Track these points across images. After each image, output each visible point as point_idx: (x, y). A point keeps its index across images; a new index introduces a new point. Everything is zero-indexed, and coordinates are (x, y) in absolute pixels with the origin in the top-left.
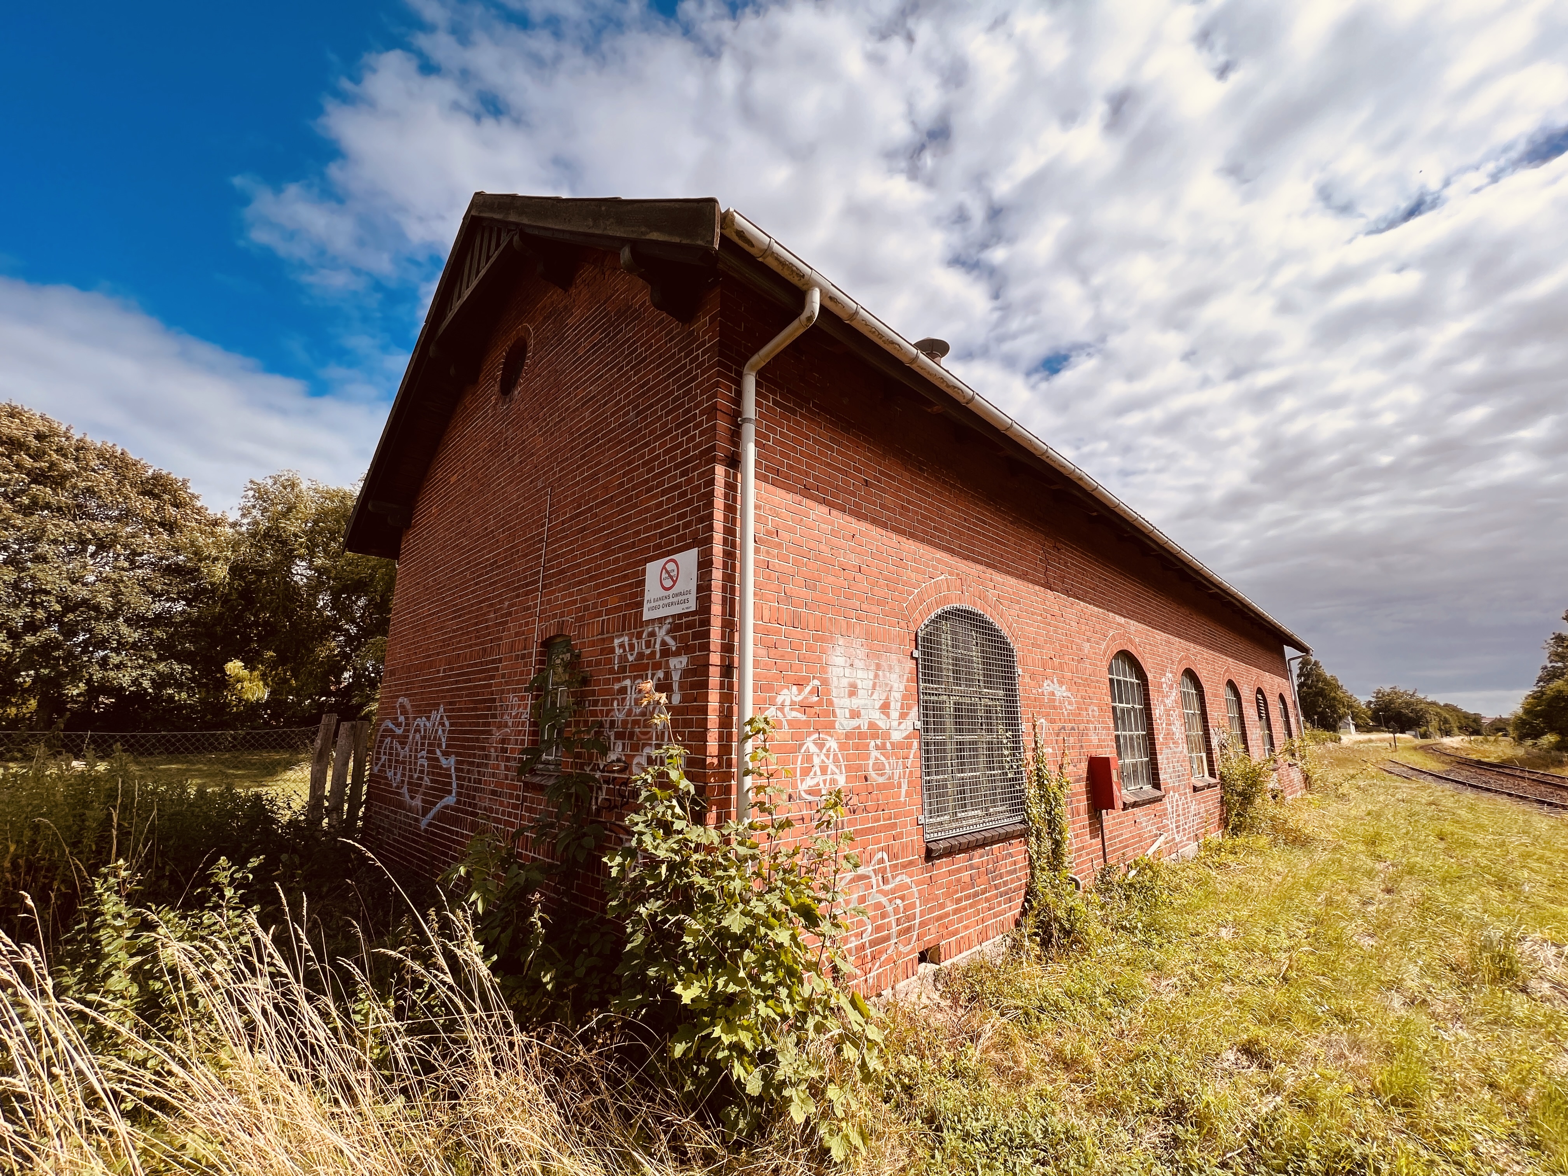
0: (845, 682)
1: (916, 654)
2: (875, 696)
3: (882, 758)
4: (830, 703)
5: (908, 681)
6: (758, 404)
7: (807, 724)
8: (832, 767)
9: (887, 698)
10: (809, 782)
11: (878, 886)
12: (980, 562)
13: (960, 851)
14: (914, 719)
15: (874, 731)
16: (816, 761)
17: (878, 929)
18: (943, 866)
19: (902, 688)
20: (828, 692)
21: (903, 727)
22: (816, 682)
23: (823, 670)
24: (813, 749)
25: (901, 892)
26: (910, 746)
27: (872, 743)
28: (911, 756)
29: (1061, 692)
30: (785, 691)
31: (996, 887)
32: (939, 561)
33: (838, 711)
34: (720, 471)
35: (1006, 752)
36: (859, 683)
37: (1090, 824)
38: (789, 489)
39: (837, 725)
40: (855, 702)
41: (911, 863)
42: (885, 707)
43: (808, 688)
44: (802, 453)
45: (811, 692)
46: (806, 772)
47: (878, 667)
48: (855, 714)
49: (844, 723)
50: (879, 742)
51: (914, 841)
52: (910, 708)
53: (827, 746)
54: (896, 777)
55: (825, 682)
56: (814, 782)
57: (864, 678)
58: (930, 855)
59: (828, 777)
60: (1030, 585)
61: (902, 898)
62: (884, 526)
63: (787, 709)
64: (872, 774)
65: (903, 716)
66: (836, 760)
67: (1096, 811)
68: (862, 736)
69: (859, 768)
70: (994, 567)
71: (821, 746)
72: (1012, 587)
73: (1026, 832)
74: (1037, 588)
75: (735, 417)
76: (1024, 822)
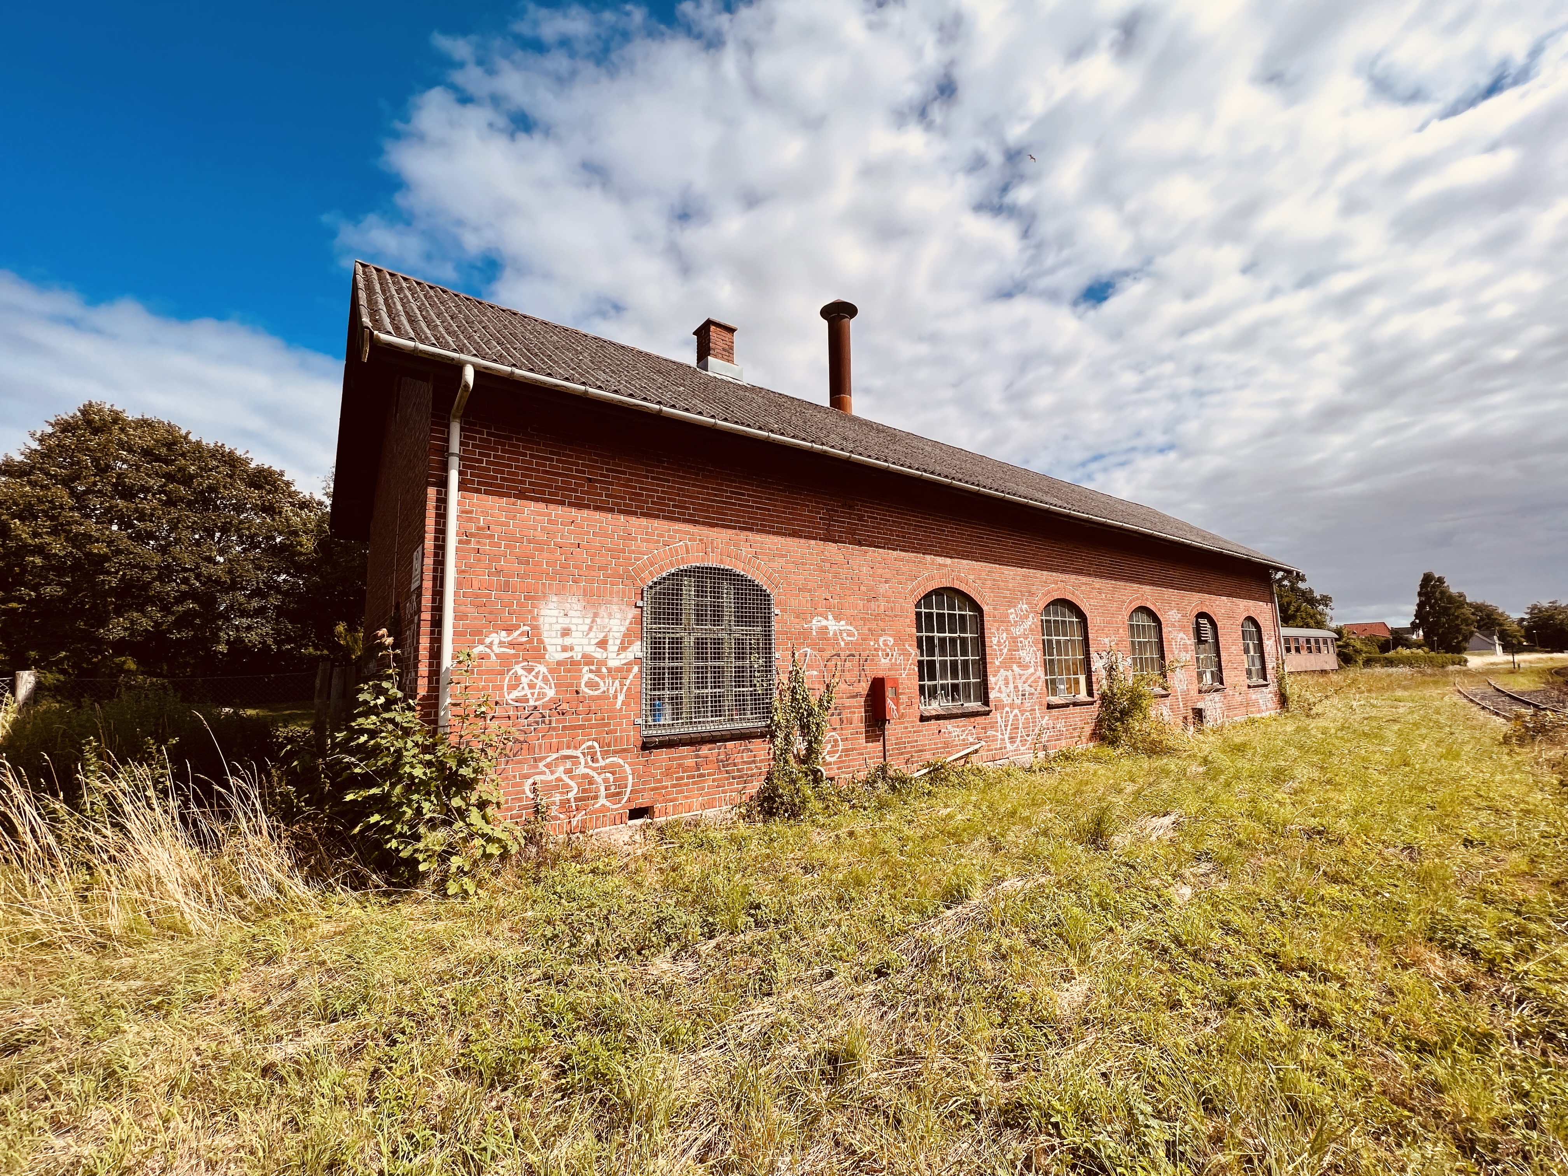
0: (559, 627)
1: (640, 604)
2: (592, 635)
3: (597, 679)
4: (541, 641)
5: (631, 623)
6: (462, 444)
7: (516, 656)
8: (539, 683)
9: (606, 636)
10: (515, 694)
11: (586, 763)
12: (734, 528)
13: (684, 745)
14: (637, 649)
15: (588, 660)
16: (525, 681)
17: (584, 791)
18: (663, 754)
19: (623, 629)
20: (539, 635)
21: (622, 656)
22: (527, 628)
23: (534, 618)
24: (520, 672)
25: (612, 769)
26: (629, 670)
27: (586, 668)
28: (631, 677)
29: (832, 625)
30: (494, 635)
31: (727, 772)
32: (675, 531)
33: (548, 647)
34: (432, 492)
35: (757, 674)
36: (573, 628)
37: (867, 732)
38: (501, 495)
39: (547, 656)
40: (568, 641)
41: (624, 750)
42: (603, 644)
43: (518, 632)
45: (521, 634)
46: (512, 688)
47: (596, 615)
48: (565, 649)
49: (554, 654)
50: (593, 668)
51: (634, 738)
52: (631, 643)
53: (536, 670)
54: (612, 691)
55: (535, 628)
56: (523, 693)
57: (578, 621)
58: (647, 746)
59: (536, 691)
61: (613, 773)
62: (611, 510)
63: (495, 648)
64: (583, 688)
65: (623, 648)
66: (545, 680)
68: (574, 663)
69: (572, 685)
70: (751, 530)
71: (530, 670)
72: (775, 544)
73: (768, 734)
74: (813, 542)
75: (444, 452)
76: (769, 726)
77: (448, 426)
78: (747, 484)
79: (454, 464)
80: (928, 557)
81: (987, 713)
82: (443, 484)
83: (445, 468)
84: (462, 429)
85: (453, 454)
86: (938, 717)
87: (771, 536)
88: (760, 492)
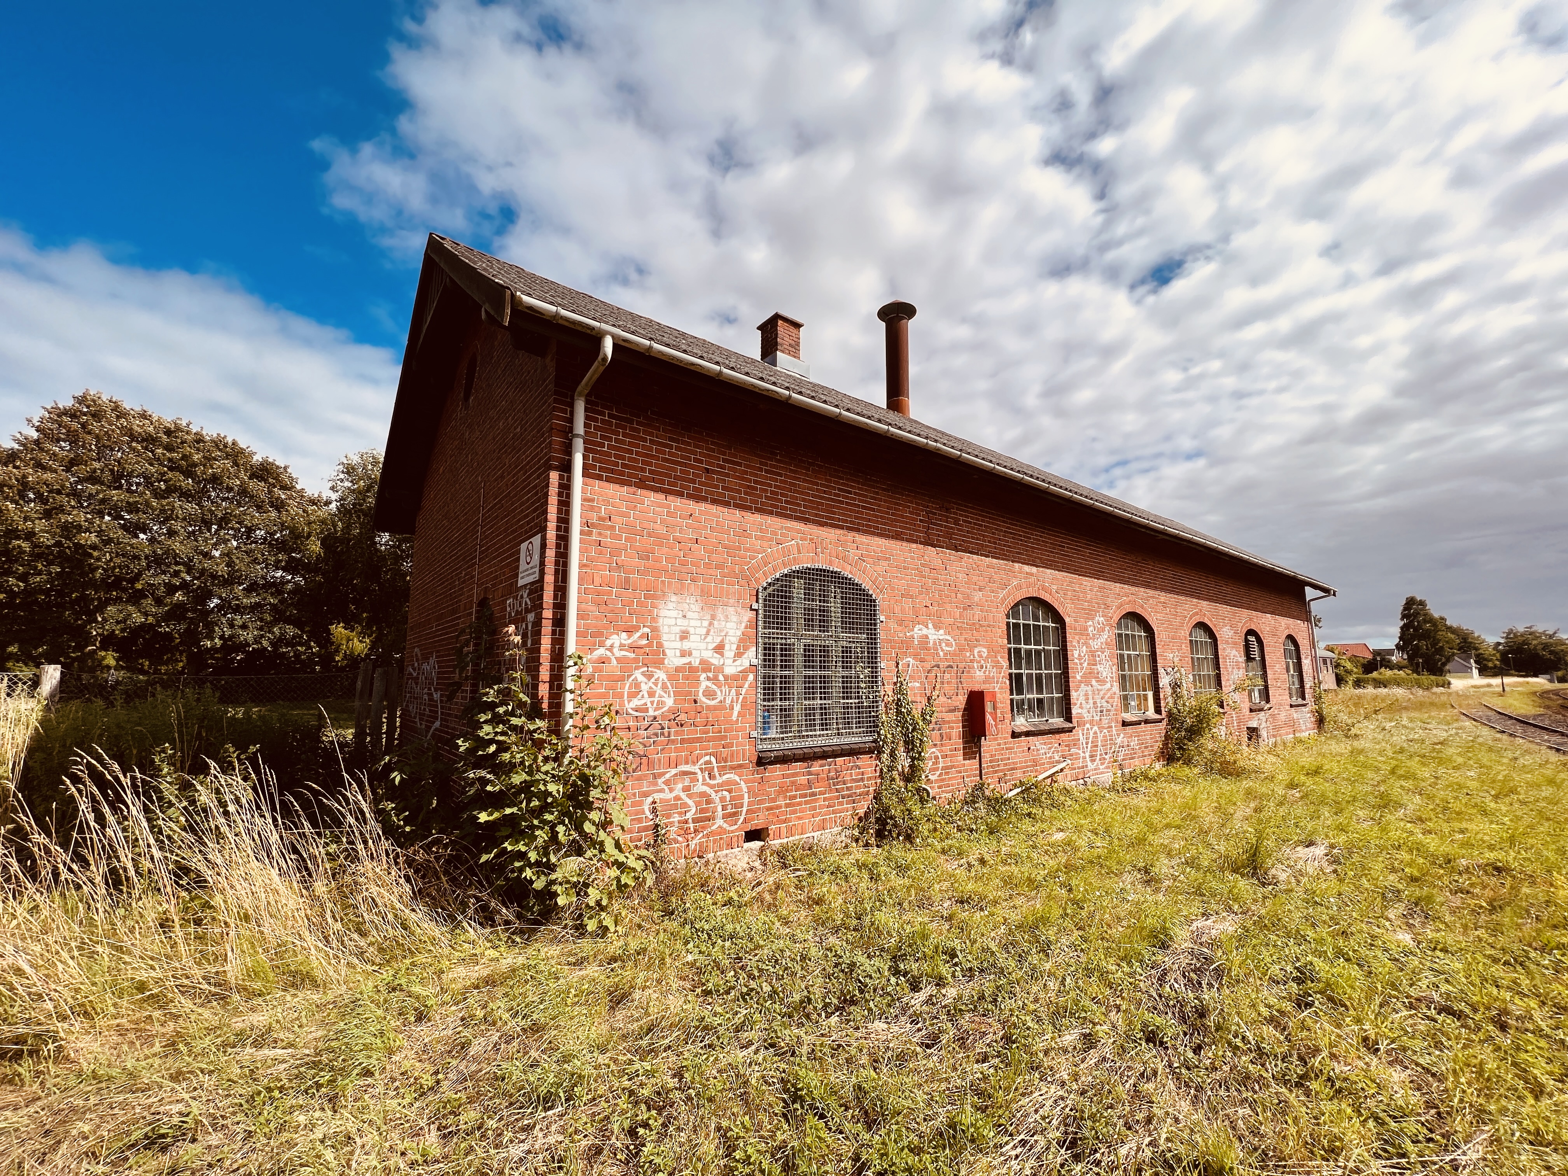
0: (677, 629)
1: (755, 606)
2: (709, 639)
3: (714, 687)
4: (660, 645)
5: (746, 627)
6: (586, 425)
7: (636, 660)
8: (659, 691)
9: (722, 641)
10: (636, 702)
11: (704, 780)
12: (842, 528)
13: (797, 761)
14: (752, 656)
15: (706, 666)
16: (644, 687)
17: (702, 811)
18: (776, 771)
19: (739, 633)
20: (658, 637)
21: (738, 663)
22: (647, 630)
23: (654, 620)
24: (641, 678)
25: (729, 786)
26: (745, 678)
27: (704, 676)
28: (746, 686)
29: (934, 635)
30: (615, 636)
31: (837, 790)
32: (787, 528)
33: (667, 651)
34: (554, 476)
35: (863, 685)
36: (692, 631)
37: (964, 748)
38: (623, 483)
39: (666, 662)
40: (686, 645)
41: (740, 766)
42: (719, 649)
43: (638, 634)
44: (637, 453)
45: (641, 637)
46: (632, 695)
47: (713, 617)
48: (683, 654)
49: (674, 660)
50: (711, 675)
51: (747, 751)
52: (746, 649)
53: (656, 676)
54: (728, 701)
55: (655, 629)
56: (643, 702)
57: (696, 624)
58: (761, 762)
59: (656, 700)
60: (905, 544)
61: (730, 791)
62: (727, 504)
63: (615, 650)
64: (701, 697)
65: (739, 655)
66: (664, 687)
67: (974, 737)
68: (692, 669)
69: (689, 693)
70: (857, 530)
71: (649, 677)
72: (879, 546)
73: (875, 750)
74: (914, 545)
75: (568, 433)
76: (875, 741)
77: (572, 405)
78: (854, 481)
79: (579, 446)
80: (1016, 565)
81: (1070, 730)
82: (566, 468)
83: (568, 451)
84: (586, 410)
85: (578, 436)
86: (1028, 734)
87: (877, 539)
88: (866, 490)
